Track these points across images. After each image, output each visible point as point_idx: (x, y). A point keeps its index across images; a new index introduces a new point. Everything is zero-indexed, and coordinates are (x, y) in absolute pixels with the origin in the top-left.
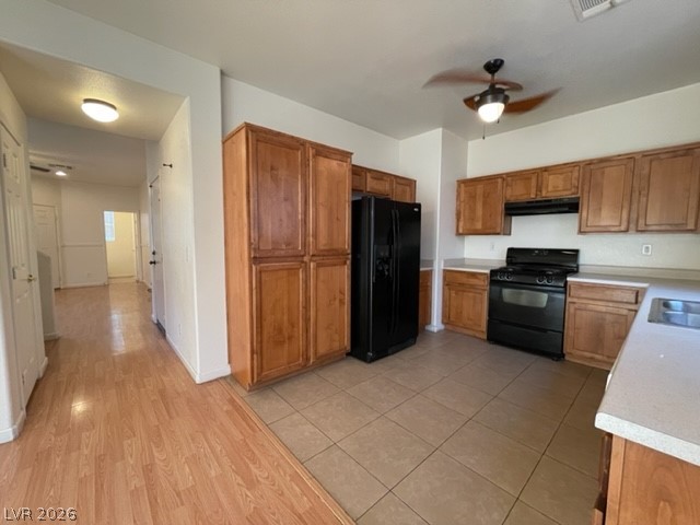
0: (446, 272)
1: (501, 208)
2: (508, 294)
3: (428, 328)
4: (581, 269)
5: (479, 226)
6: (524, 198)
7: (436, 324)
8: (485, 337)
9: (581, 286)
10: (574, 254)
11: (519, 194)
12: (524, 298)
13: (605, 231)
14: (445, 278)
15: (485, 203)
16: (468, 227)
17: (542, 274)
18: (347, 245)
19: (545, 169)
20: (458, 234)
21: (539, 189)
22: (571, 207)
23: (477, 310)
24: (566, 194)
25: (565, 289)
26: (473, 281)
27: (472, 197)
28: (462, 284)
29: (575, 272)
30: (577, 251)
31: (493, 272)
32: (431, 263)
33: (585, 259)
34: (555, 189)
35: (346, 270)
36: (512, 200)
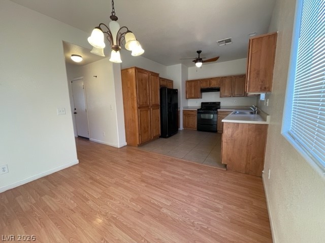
0: (184, 111)
1: (200, 90)
2: (203, 116)
3: (179, 129)
4: (221, 107)
5: (193, 96)
6: (206, 87)
7: (181, 128)
8: (196, 129)
9: (221, 112)
10: (219, 103)
11: (204, 86)
12: (206, 116)
13: (226, 97)
14: (183, 113)
15: (195, 88)
16: (190, 96)
17: (211, 109)
18: (159, 103)
19: (211, 79)
20: (187, 98)
21: (210, 85)
22: (218, 90)
23: (194, 122)
24: (217, 86)
25: (217, 113)
26: (193, 113)
27: (191, 86)
28: (189, 114)
29: (219, 108)
30: (220, 103)
31: (198, 110)
32: (180, 108)
33: (222, 105)
34: (214, 84)
35: (159, 110)
36: (203, 87)
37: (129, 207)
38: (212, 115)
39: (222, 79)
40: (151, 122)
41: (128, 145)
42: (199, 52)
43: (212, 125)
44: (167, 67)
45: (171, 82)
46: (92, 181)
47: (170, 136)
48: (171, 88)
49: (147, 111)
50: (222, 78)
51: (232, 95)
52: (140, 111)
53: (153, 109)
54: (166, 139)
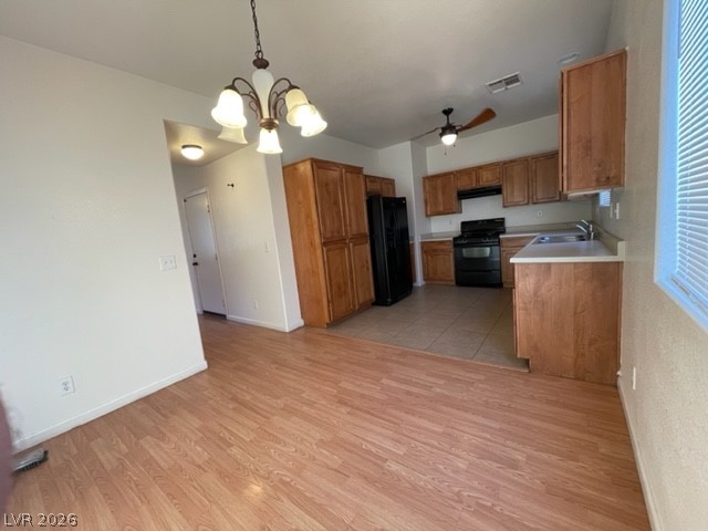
0: (423, 244)
1: (455, 194)
2: (466, 252)
3: (415, 285)
4: (507, 230)
5: (441, 209)
6: (469, 187)
7: (420, 281)
8: (454, 283)
9: (507, 239)
10: (501, 222)
11: (466, 184)
12: (475, 252)
13: (516, 205)
14: (422, 248)
15: (443, 193)
16: (434, 210)
17: (485, 236)
18: (367, 231)
19: (480, 167)
20: (427, 216)
21: (478, 181)
22: (497, 191)
23: (447, 266)
24: (494, 183)
25: (499, 243)
26: (441, 247)
27: (435, 188)
28: (435, 250)
29: (504, 232)
30: (503, 219)
31: (455, 239)
32: (413, 238)
33: (509, 224)
34: (487, 179)
35: (368, 247)
36: (462, 189)
37: (314, 459)
38: (488, 250)
39: (504, 167)
40: (351, 273)
41: (306, 325)
42: (447, 112)
43: (490, 271)
44: (380, 151)
45: (391, 182)
46: (236, 405)
47: (395, 301)
48: (392, 196)
49: (342, 248)
50: (505, 163)
51: (531, 200)
52: (327, 251)
53: (354, 245)
54: (387, 308)
